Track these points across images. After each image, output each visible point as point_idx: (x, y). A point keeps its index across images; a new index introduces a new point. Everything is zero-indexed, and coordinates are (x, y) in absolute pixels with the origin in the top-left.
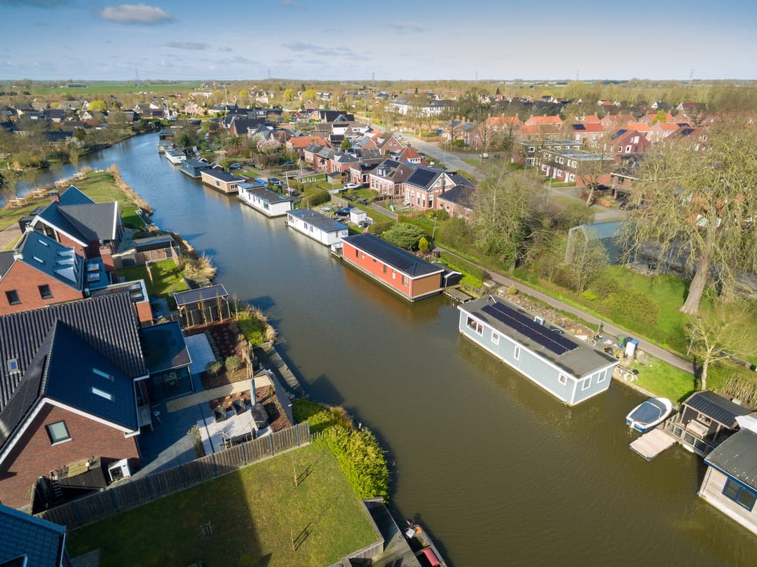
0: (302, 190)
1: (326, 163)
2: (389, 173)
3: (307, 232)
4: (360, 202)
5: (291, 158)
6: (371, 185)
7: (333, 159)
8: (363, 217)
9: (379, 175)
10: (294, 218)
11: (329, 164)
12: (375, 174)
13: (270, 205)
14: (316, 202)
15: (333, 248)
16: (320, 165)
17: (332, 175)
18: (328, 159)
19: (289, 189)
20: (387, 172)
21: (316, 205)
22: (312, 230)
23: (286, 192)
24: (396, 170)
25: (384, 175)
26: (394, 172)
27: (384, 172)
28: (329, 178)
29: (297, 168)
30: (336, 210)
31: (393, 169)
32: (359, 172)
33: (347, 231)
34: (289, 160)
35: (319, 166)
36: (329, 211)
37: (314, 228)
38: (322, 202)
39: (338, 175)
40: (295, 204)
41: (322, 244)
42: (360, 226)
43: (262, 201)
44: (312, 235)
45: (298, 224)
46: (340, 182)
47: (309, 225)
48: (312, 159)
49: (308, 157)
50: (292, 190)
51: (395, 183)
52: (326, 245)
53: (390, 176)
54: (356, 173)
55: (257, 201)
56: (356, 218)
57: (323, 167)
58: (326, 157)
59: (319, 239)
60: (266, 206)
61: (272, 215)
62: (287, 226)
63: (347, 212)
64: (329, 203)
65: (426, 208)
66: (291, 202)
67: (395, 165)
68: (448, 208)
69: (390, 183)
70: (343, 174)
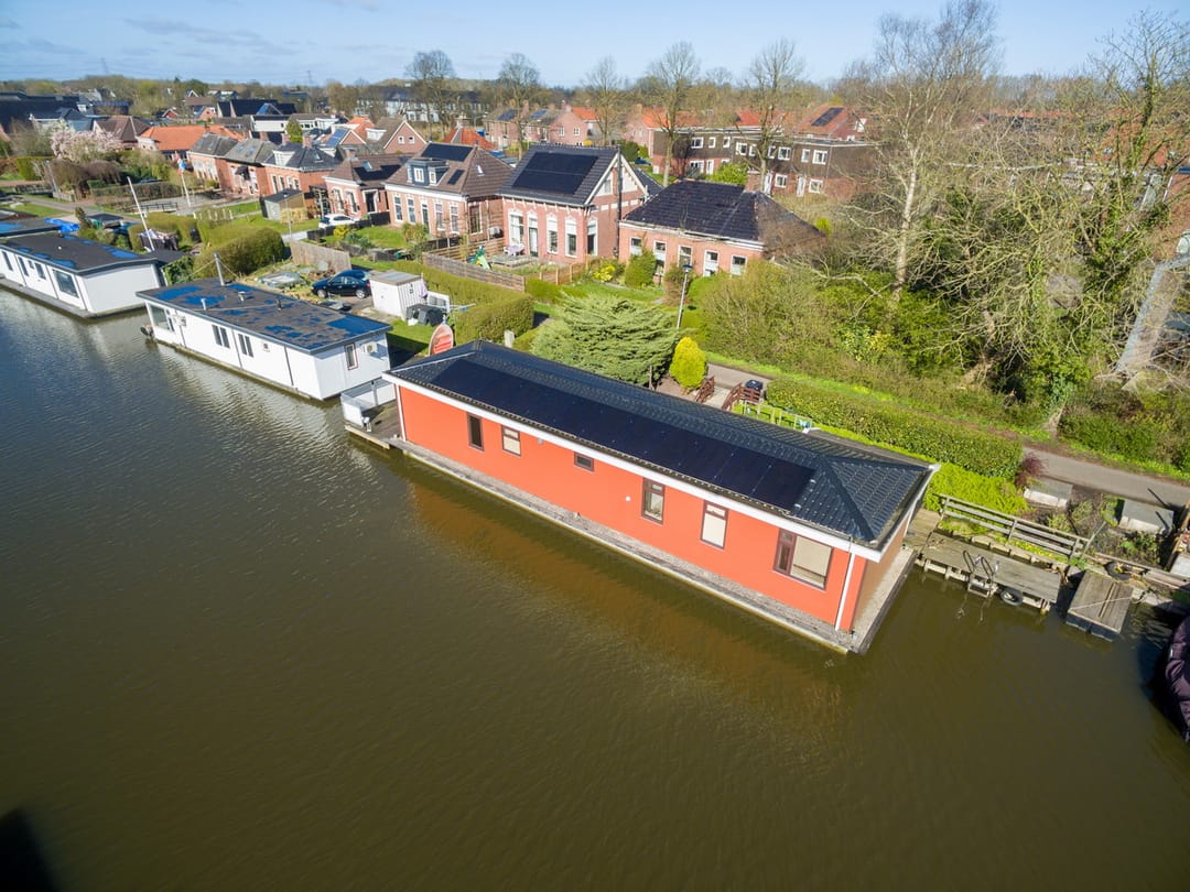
0: (196, 236)
1: (253, 175)
2: (447, 176)
3: (229, 356)
4: (381, 256)
5: (155, 170)
6: (394, 215)
7: (272, 160)
8: (417, 292)
9: (417, 185)
10: (172, 312)
11: (263, 179)
12: (403, 183)
13: (79, 281)
14: (246, 261)
15: (352, 413)
16: (236, 181)
17: (277, 198)
18: (259, 166)
19: (151, 235)
20: (439, 174)
21: (248, 272)
22: (247, 349)
23: (144, 242)
24: (464, 165)
25: (433, 182)
26: (459, 173)
27: (432, 172)
28: (270, 205)
29: (173, 192)
30: (316, 280)
31: (453, 166)
32: (353, 186)
33: (384, 343)
34: (149, 175)
35: (235, 186)
36: (292, 286)
37: (256, 342)
38: (266, 263)
39: (296, 198)
40: (174, 272)
41: (296, 396)
42: (412, 322)
43: (48, 270)
44: (251, 366)
45: (192, 332)
46: (304, 217)
47: (233, 334)
48: (214, 172)
49: (203, 169)
50: (163, 236)
51: (471, 200)
52: (312, 401)
53: (453, 181)
54: (344, 188)
55: (33, 272)
56: (390, 298)
57: (249, 188)
58: (252, 159)
59: (284, 381)
60: (67, 285)
61: (92, 310)
62: (152, 343)
63: (354, 282)
64: (286, 265)
65: (580, 256)
66: (159, 265)
67: (460, 153)
68: (659, 246)
69: (456, 201)
70: (309, 196)
